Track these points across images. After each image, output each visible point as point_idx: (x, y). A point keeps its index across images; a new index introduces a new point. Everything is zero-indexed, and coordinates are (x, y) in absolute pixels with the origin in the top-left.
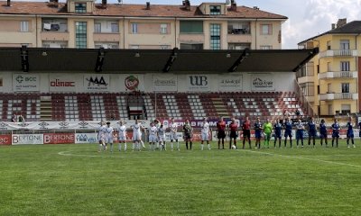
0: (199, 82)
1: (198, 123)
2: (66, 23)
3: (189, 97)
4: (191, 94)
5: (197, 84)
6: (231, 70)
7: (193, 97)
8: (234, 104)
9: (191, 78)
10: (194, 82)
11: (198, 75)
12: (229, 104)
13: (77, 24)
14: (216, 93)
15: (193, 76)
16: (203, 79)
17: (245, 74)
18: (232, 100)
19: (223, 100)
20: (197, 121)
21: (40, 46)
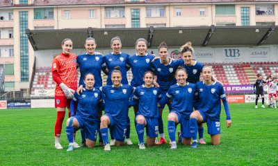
0: (233, 54)
1: (233, 88)
2: (124, 11)
3: (224, 67)
4: (226, 64)
5: (231, 56)
6: (259, 44)
7: (228, 66)
8: (263, 71)
9: (226, 50)
10: (229, 54)
11: (232, 49)
12: (259, 72)
13: (133, 11)
14: (248, 63)
15: (228, 49)
16: (236, 51)
17: (272, 47)
18: (261, 69)
19: (254, 69)
20: (231, 86)
21: (104, 27)
